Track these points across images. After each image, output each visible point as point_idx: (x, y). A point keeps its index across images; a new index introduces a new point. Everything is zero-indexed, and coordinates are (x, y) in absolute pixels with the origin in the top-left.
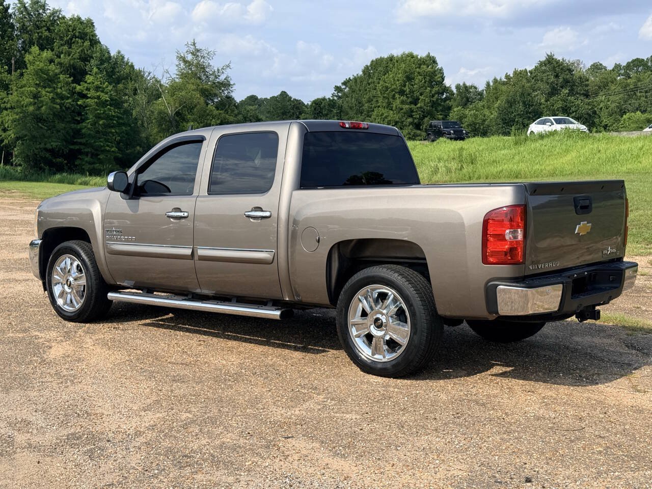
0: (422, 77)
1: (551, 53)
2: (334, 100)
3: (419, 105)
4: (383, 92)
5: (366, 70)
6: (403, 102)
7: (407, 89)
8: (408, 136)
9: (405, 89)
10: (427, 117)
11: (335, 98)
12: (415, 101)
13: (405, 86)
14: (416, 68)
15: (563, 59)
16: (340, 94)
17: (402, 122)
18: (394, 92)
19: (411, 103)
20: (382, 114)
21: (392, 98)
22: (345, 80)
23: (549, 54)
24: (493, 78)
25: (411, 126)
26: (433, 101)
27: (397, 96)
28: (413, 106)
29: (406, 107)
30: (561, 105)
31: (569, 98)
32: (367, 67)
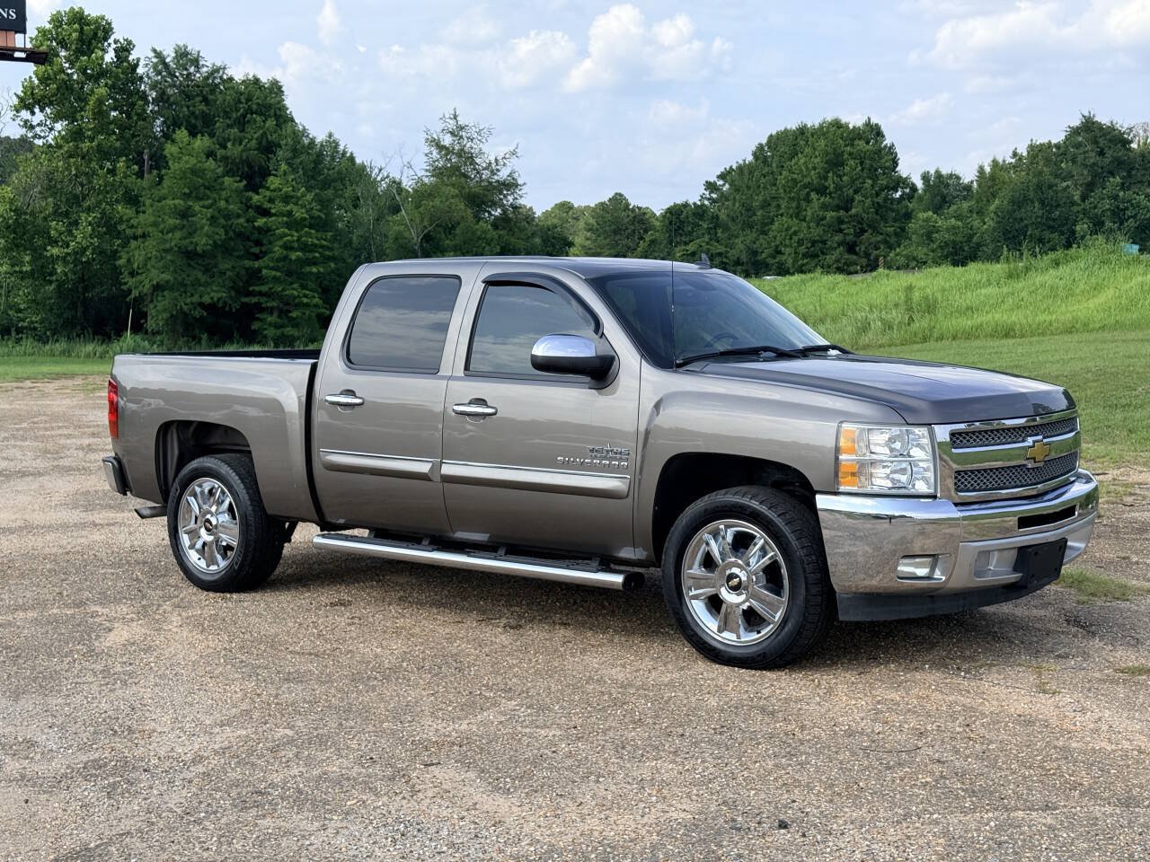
0: (857, 161)
1: (1090, 113)
2: (703, 205)
3: (853, 211)
4: (788, 190)
5: (759, 153)
6: (824, 207)
7: (830, 183)
8: (835, 266)
9: (827, 184)
10: (866, 231)
11: (706, 202)
12: (846, 205)
13: (826, 178)
14: (846, 146)
15: (1111, 122)
16: (714, 196)
17: (824, 242)
18: (807, 190)
19: (838, 208)
20: (789, 228)
21: (804, 200)
22: (723, 170)
23: (1087, 114)
24: (993, 159)
25: (841, 248)
26: (878, 203)
27: (813, 196)
28: (842, 213)
29: (830, 215)
30: (1107, 207)
31: (1121, 194)
32: (761, 147)
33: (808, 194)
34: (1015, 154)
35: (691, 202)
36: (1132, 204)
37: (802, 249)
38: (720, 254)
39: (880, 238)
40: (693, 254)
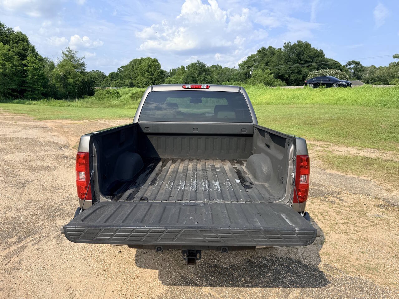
0: (154, 66)
3: (154, 76)
4: (140, 71)
5: (131, 63)
6: (148, 75)
10: (156, 80)
11: (118, 72)
12: (152, 75)
13: (148, 69)
14: (152, 63)
15: (202, 62)
16: (120, 71)
17: (148, 82)
19: (151, 75)
20: (141, 79)
22: (121, 66)
23: (198, 60)
24: (172, 68)
26: (158, 75)
28: (152, 76)
29: (150, 77)
30: (203, 78)
31: (205, 76)
32: (131, 62)
33: (145, 72)
34: (179, 68)
35: (115, 72)
37: (144, 83)
38: (123, 83)
39: (159, 82)
40: (118, 83)
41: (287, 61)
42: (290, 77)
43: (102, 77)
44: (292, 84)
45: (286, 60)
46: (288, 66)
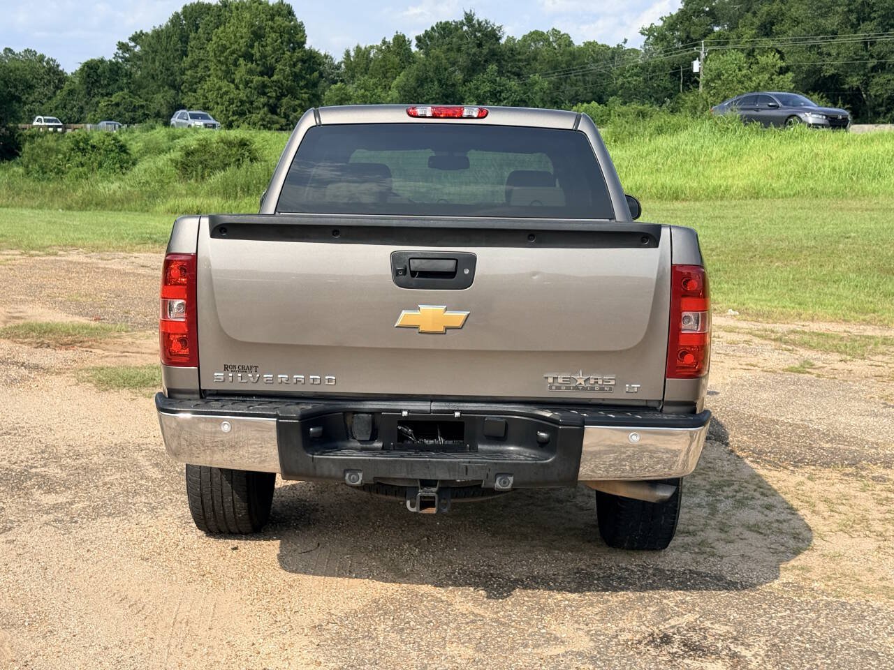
0: (277, 35)
1: (471, 11)
2: (118, 62)
3: (275, 78)
4: (218, 54)
5: (176, 19)
6: (250, 72)
7: (256, 51)
8: (260, 123)
9: (253, 52)
10: (286, 96)
11: (120, 60)
12: (269, 71)
13: (252, 47)
14: (267, 20)
15: (486, 21)
16: (127, 55)
17: (251, 103)
18: (235, 55)
19: (262, 74)
20: (220, 88)
21: (232, 64)
22: (134, 34)
23: (468, 12)
24: (356, 45)
25: (266, 109)
26: (295, 72)
27: (241, 61)
28: (266, 78)
29: (257, 79)
30: (488, 89)
31: (498, 79)
32: (177, 16)
33: (236, 60)
34: (384, 42)
35: (107, 59)
36: (506, 88)
37: (233, 107)
38: (142, 107)
39: (297, 102)
40: (117, 105)
41: (853, 17)
42: (866, 84)
43: (49, 82)
44: (877, 114)
45: (850, 11)
46: (860, 36)
